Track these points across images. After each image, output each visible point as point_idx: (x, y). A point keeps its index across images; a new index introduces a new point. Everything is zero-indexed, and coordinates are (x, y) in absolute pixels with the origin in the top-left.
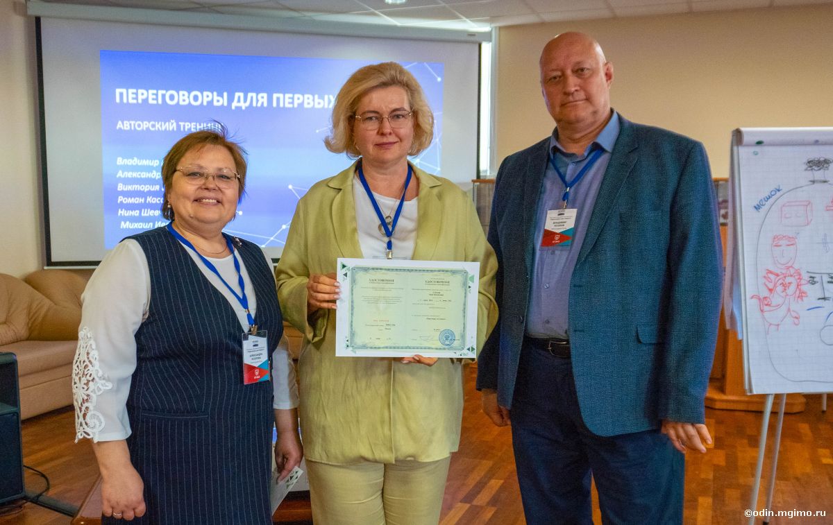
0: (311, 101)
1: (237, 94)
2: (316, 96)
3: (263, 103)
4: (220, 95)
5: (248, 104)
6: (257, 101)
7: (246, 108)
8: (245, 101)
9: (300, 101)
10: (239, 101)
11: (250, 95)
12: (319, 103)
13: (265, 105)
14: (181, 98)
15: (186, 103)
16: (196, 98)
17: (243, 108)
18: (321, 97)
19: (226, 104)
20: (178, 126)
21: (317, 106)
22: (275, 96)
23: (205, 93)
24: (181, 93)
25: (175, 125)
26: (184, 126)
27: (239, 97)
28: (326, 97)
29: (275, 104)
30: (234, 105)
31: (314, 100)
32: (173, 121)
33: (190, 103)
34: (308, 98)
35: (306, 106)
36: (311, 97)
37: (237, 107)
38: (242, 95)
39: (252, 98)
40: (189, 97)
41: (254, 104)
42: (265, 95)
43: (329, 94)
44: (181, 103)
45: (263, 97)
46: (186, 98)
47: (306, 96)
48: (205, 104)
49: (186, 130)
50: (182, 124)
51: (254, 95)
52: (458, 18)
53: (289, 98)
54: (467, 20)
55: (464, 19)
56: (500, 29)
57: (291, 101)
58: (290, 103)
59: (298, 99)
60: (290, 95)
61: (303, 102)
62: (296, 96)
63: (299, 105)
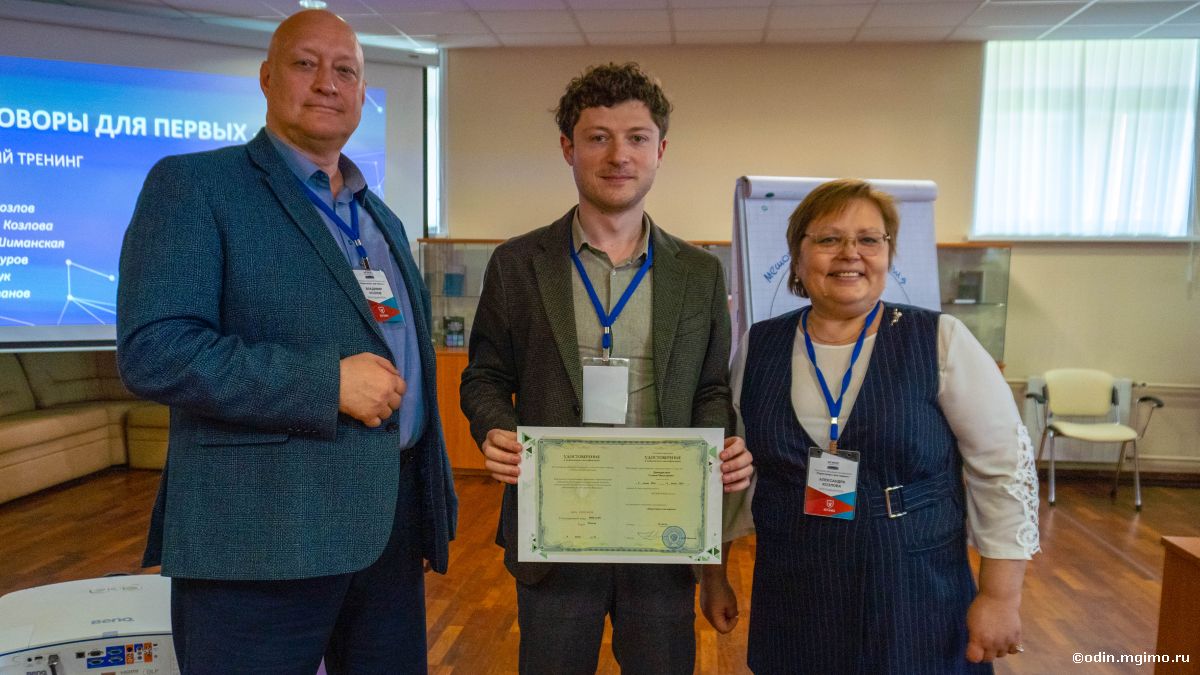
0: (208, 130)
1: (102, 118)
2: (216, 125)
3: (140, 131)
4: (78, 117)
5: (118, 131)
6: (132, 127)
7: (116, 136)
8: (114, 127)
9: (193, 130)
10: (105, 126)
11: (121, 119)
12: (220, 134)
13: (144, 133)
14: (20, 119)
15: (28, 125)
16: (42, 120)
17: (112, 136)
18: (223, 126)
19: (86, 129)
20: (16, 158)
21: (216, 137)
22: (158, 121)
23: (56, 114)
24: (19, 112)
25: (11, 155)
26: (25, 158)
27: (106, 121)
28: (229, 126)
29: (157, 133)
30: (99, 131)
31: (212, 130)
32: (9, 151)
33: (32, 126)
34: (205, 127)
35: (200, 136)
36: (208, 125)
37: (102, 135)
38: (109, 118)
39: (124, 123)
40: (31, 118)
41: (128, 132)
42: (143, 120)
44: (20, 125)
45: (140, 123)
46: (27, 118)
47: (201, 124)
48: (55, 128)
49: (28, 163)
50: (22, 155)
51: (127, 119)
52: (397, 34)
53: (178, 125)
54: (408, 37)
55: (404, 35)
56: (449, 50)
57: (180, 129)
58: (178, 132)
59: (191, 127)
60: (180, 122)
61: (197, 133)
62: (187, 123)
63: (191, 134)
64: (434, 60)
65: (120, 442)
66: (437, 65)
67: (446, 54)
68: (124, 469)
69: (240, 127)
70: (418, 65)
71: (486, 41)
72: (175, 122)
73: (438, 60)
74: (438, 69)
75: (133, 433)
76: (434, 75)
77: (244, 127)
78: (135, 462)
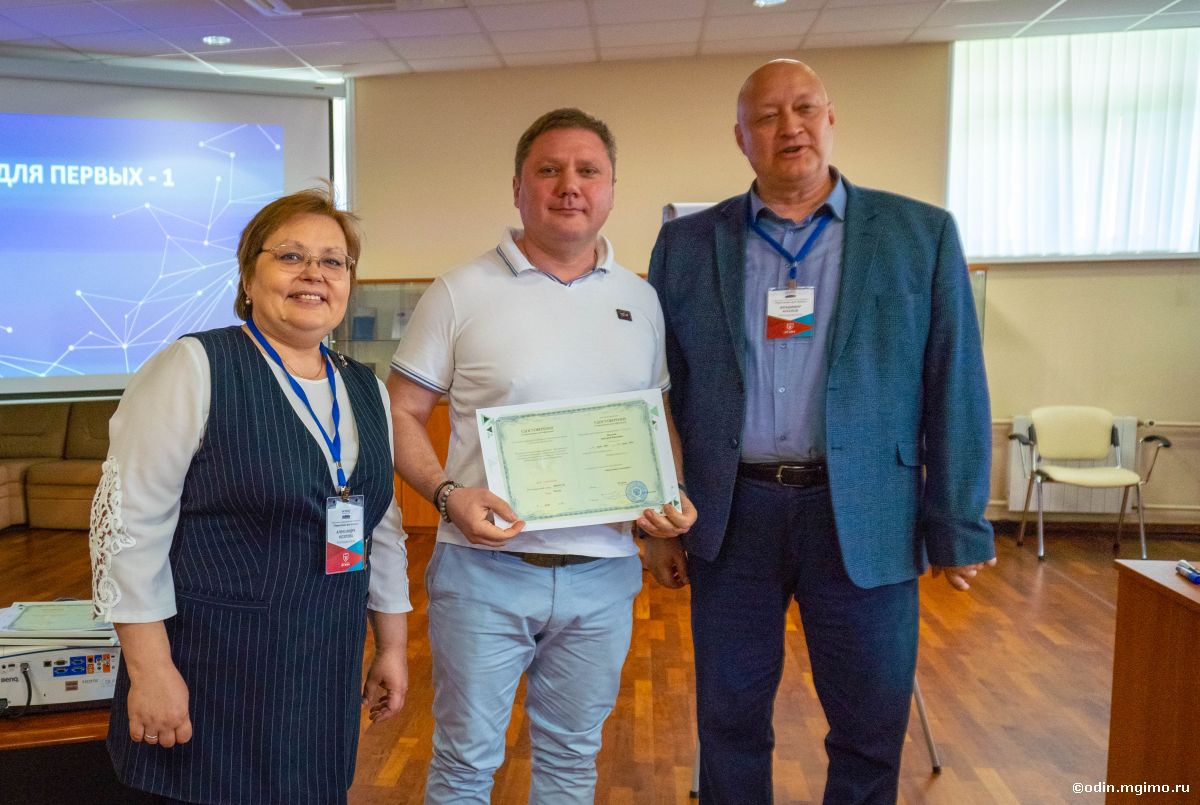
0: (104, 175)
2: (111, 169)
3: (37, 179)
5: (15, 179)
6: (29, 175)
7: (14, 185)
8: (12, 176)
9: (90, 175)
10: (3, 175)
11: (18, 167)
12: (116, 178)
13: (41, 180)
17: (10, 185)
18: (118, 171)
21: (112, 182)
22: (54, 168)
28: (125, 170)
29: (53, 180)
31: (108, 174)
34: (100, 172)
35: (97, 182)
36: (104, 170)
38: (6, 167)
39: (21, 171)
41: (25, 180)
42: (40, 168)
43: (128, 167)
45: (36, 171)
47: (97, 169)
51: (24, 167)
52: (301, 65)
53: (74, 172)
54: (313, 68)
55: (309, 66)
56: (356, 80)
57: (76, 175)
58: (74, 178)
59: (87, 172)
60: (76, 168)
61: (93, 178)
62: (83, 169)
63: (88, 180)
64: (340, 90)
65: (19, 502)
66: (343, 96)
67: (353, 83)
68: (24, 528)
69: (136, 171)
70: (324, 97)
71: (395, 68)
72: (71, 168)
73: (345, 90)
74: (344, 101)
75: (33, 491)
76: (340, 107)
77: (140, 170)
78: (35, 521)
